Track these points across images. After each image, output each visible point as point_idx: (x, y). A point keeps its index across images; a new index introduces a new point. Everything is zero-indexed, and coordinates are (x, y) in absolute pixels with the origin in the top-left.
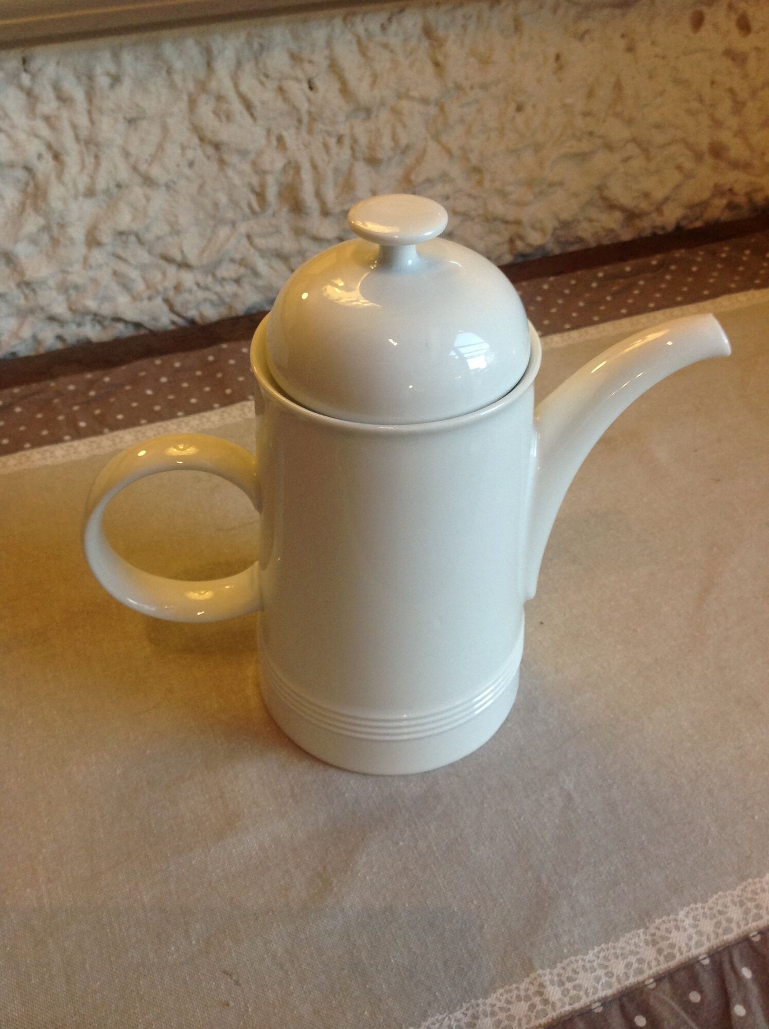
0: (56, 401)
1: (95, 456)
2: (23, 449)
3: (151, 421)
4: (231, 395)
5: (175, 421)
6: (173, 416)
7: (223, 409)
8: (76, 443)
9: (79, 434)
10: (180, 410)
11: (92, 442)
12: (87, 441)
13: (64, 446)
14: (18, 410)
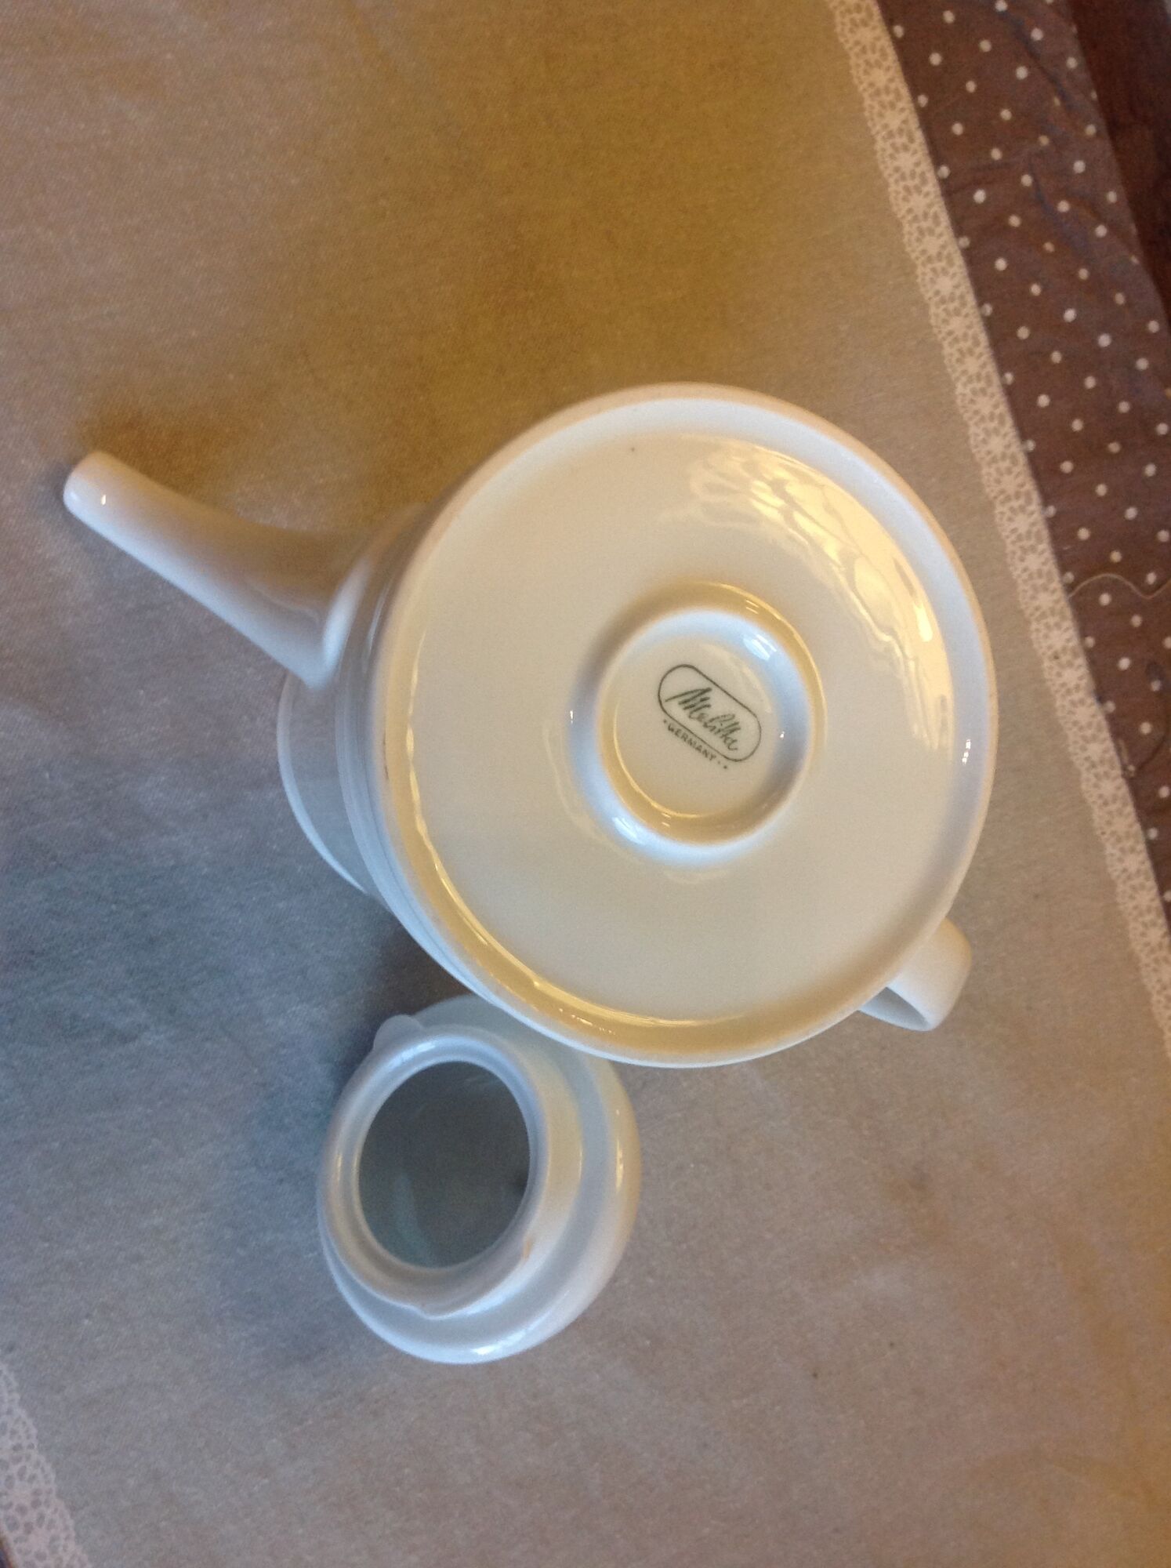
0: (1044, 141)
1: (899, 225)
2: (915, 93)
3: (989, 324)
4: (1056, 471)
5: (991, 368)
6: (1003, 363)
7: (1022, 459)
8: (932, 188)
9: (953, 193)
10: (1016, 375)
11: (936, 217)
12: (939, 208)
13: (926, 166)
14: (1022, 73)
